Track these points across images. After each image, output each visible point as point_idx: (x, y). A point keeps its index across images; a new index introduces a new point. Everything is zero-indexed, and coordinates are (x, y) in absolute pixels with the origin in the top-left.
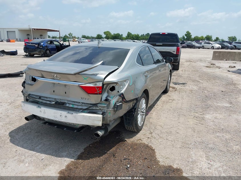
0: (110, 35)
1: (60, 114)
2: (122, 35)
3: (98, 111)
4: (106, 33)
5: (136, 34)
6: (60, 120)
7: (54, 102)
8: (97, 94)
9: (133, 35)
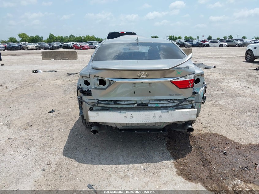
0: (27, 38)
1: (154, 115)
2: (42, 38)
3: (187, 106)
4: (21, 35)
5: (60, 36)
6: (153, 121)
7: (136, 105)
8: (189, 87)
9: (56, 38)
